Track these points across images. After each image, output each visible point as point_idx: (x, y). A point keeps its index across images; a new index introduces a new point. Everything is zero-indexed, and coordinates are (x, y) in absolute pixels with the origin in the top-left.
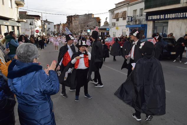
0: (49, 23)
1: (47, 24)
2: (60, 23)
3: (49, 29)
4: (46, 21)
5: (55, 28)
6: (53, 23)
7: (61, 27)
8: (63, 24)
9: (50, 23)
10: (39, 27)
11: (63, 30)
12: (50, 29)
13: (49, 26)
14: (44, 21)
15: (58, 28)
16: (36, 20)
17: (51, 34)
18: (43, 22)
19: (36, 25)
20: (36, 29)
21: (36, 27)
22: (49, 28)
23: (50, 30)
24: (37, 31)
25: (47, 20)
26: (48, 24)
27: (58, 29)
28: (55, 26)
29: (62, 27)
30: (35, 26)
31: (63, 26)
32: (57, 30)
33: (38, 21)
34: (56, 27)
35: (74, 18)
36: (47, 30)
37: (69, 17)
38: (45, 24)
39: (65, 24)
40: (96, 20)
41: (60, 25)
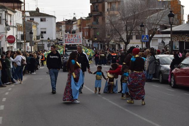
0: (44, 17)
1: (37, 20)
3: (42, 32)
4: (36, 13)
5: (58, 30)
6: (55, 17)
7: (75, 27)
8: (81, 19)
10: (15, 29)
12: (45, 32)
13: (42, 25)
14: (31, 13)
16: (9, 12)
17: (48, 46)
18: (28, 14)
19: (9, 23)
21: (8, 29)
22: (43, 30)
23: (44, 35)
24: (11, 40)
25: (38, 10)
26: (42, 20)
28: (59, 24)
29: (78, 28)
30: (7, 25)
31: (80, 25)
33: (15, 12)
34: (63, 28)
35: (108, 3)
36: (37, 37)
37: (96, 2)
38: (33, 19)
39: (85, 19)
40: (170, 7)
41: (74, 23)
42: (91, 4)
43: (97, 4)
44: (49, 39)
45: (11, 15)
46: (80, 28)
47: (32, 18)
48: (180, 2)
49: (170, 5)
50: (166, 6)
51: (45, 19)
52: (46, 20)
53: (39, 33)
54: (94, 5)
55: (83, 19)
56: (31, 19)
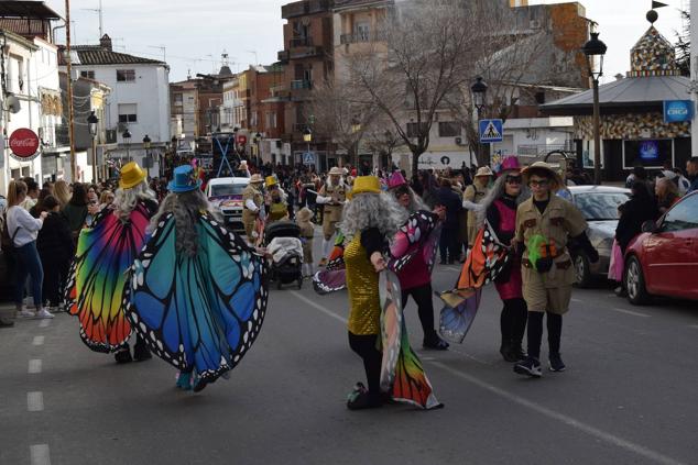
0: (127, 67)
1: (106, 74)
2: (226, 70)
3: (123, 118)
4: (101, 53)
5: (174, 111)
6: (167, 68)
7: (231, 100)
8: (252, 73)
9: (139, 70)
10: (35, 107)
11: (247, 124)
12: (133, 118)
13: (125, 93)
14: (84, 52)
15: (201, 112)
16: (15, 48)
17: (147, 164)
18: (74, 57)
19: (15, 89)
20: (17, 121)
21: (14, 108)
22: (127, 112)
23: (132, 127)
24: (24, 143)
25: (106, 41)
26: (121, 77)
27: (207, 114)
28: (176, 90)
29: (241, 101)
30: (7, 94)
31: (248, 93)
32: (194, 128)
33: (33, 49)
34: (190, 103)
35: (344, 16)
36: (108, 132)
37: (301, 13)
38: (92, 74)
39: (265, 71)
40: (551, 28)
41: (225, 86)
42: (286, 21)
43: (305, 21)
44: (147, 140)
45: (20, 58)
46: (248, 101)
47: (87, 68)
48: (584, 9)
49: (551, 22)
50: (536, 24)
51: (133, 72)
52: (137, 75)
53: (115, 120)
54: (295, 26)
55: (257, 72)
56: (83, 74)
